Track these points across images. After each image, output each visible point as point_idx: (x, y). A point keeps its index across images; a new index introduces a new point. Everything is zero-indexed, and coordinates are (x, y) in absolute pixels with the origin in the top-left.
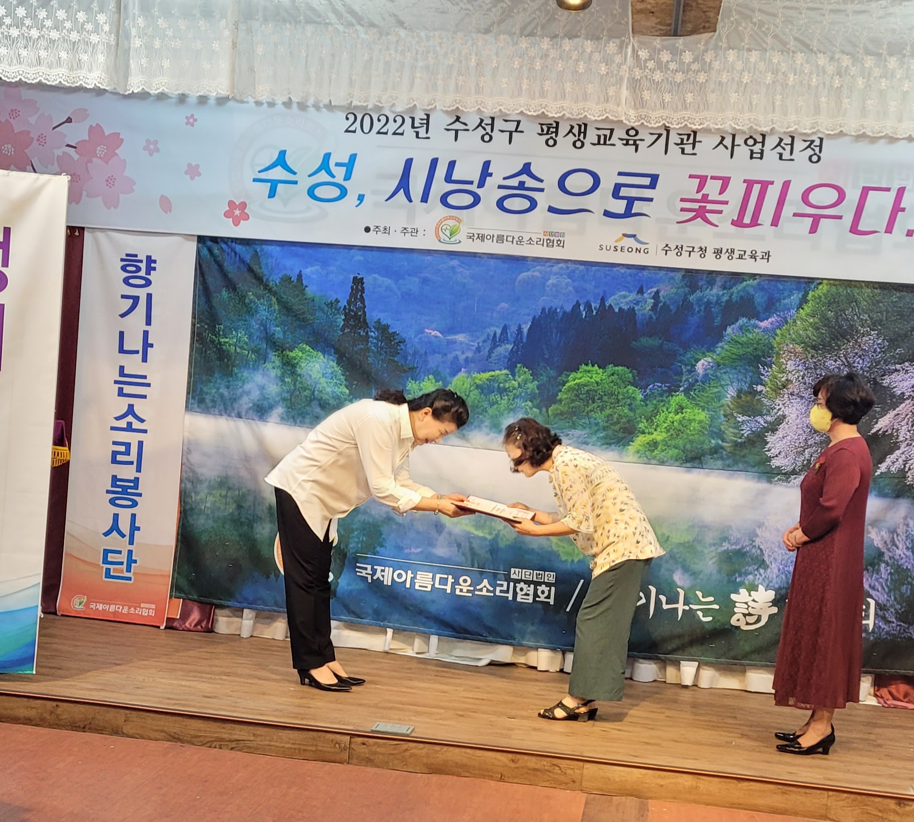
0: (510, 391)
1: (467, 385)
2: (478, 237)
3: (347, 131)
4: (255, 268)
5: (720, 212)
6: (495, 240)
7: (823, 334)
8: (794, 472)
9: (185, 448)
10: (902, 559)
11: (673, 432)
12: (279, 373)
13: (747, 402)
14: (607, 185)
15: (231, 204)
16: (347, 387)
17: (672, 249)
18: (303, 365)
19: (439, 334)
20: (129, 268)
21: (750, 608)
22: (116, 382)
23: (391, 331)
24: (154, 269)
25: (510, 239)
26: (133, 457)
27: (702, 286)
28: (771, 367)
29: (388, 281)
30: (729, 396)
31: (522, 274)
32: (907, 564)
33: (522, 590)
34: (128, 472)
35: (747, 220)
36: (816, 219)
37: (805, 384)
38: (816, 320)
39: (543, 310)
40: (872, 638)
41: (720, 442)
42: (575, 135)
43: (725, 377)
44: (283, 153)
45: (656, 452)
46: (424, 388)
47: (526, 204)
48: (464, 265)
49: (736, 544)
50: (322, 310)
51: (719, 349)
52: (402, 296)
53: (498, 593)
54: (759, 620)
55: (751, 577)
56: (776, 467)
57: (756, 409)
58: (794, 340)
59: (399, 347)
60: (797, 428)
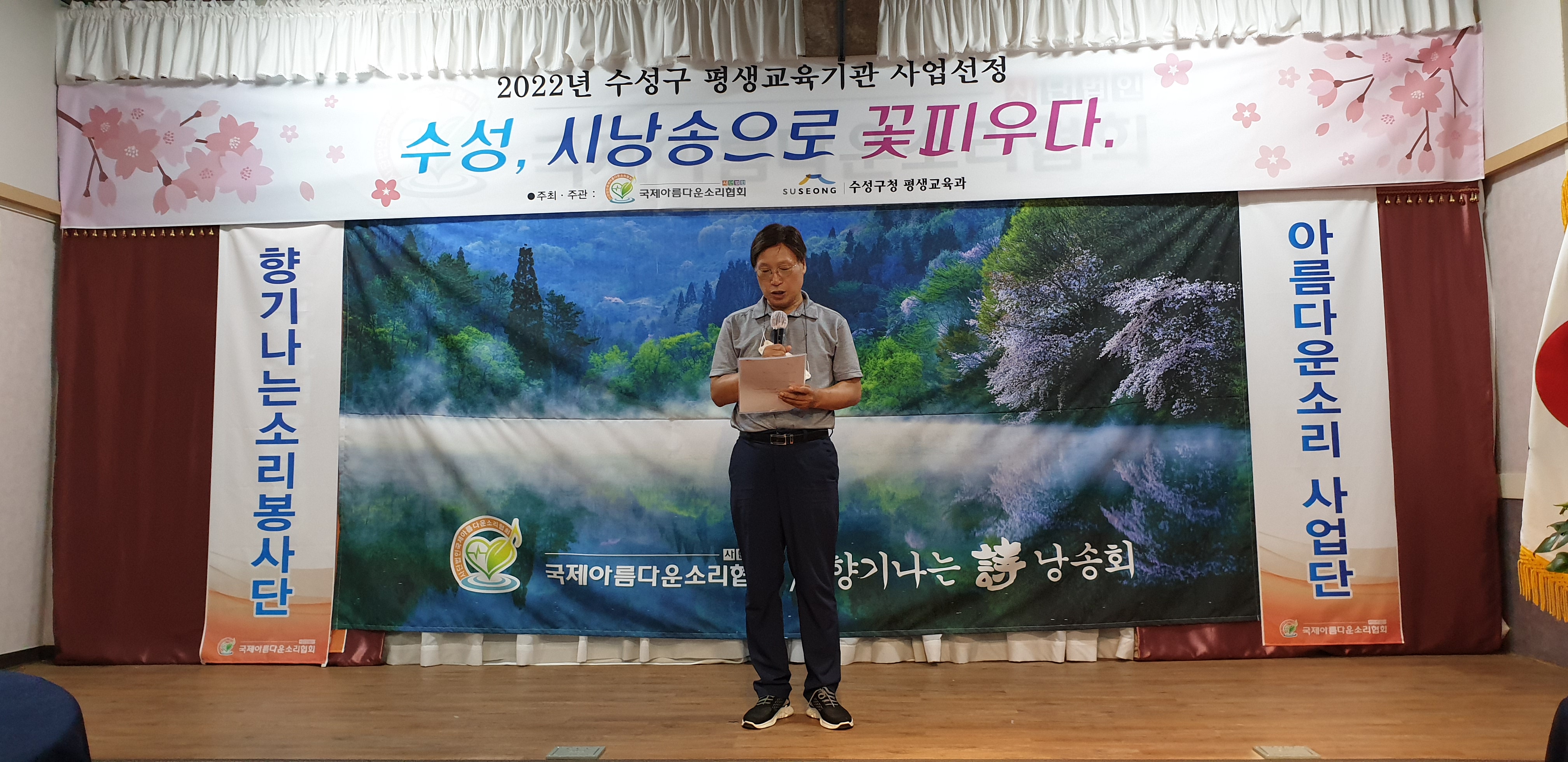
0: (703, 353)
1: (656, 352)
2: (653, 193)
3: (500, 96)
4: (410, 248)
5: (907, 142)
6: (671, 195)
7: (1032, 258)
8: (1022, 409)
9: (342, 455)
10: (1154, 491)
12: (444, 361)
13: (962, 338)
14: (785, 125)
15: (379, 183)
16: (521, 368)
17: (861, 186)
18: (470, 348)
19: (619, 300)
20: (269, 264)
21: (995, 565)
22: (261, 390)
23: (566, 301)
24: (298, 261)
25: (687, 192)
26: (283, 471)
27: (896, 222)
28: (982, 299)
29: (558, 249)
30: (940, 334)
31: (704, 229)
32: (1160, 497)
33: (737, 572)
34: (278, 490)
35: (936, 147)
36: (1009, 140)
37: (1020, 313)
38: (1023, 244)
39: (731, 263)
40: (1135, 585)
41: (937, 384)
42: (745, 79)
43: (934, 314)
44: (432, 126)
45: (869, 402)
46: (608, 359)
47: (702, 154)
48: (640, 225)
49: (970, 493)
50: (488, 287)
51: (923, 286)
52: (575, 263)
53: (710, 580)
54: (1006, 579)
55: (991, 530)
56: (1001, 405)
57: (971, 345)
58: (1002, 268)
59: (577, 319)
60: (1019, 361)
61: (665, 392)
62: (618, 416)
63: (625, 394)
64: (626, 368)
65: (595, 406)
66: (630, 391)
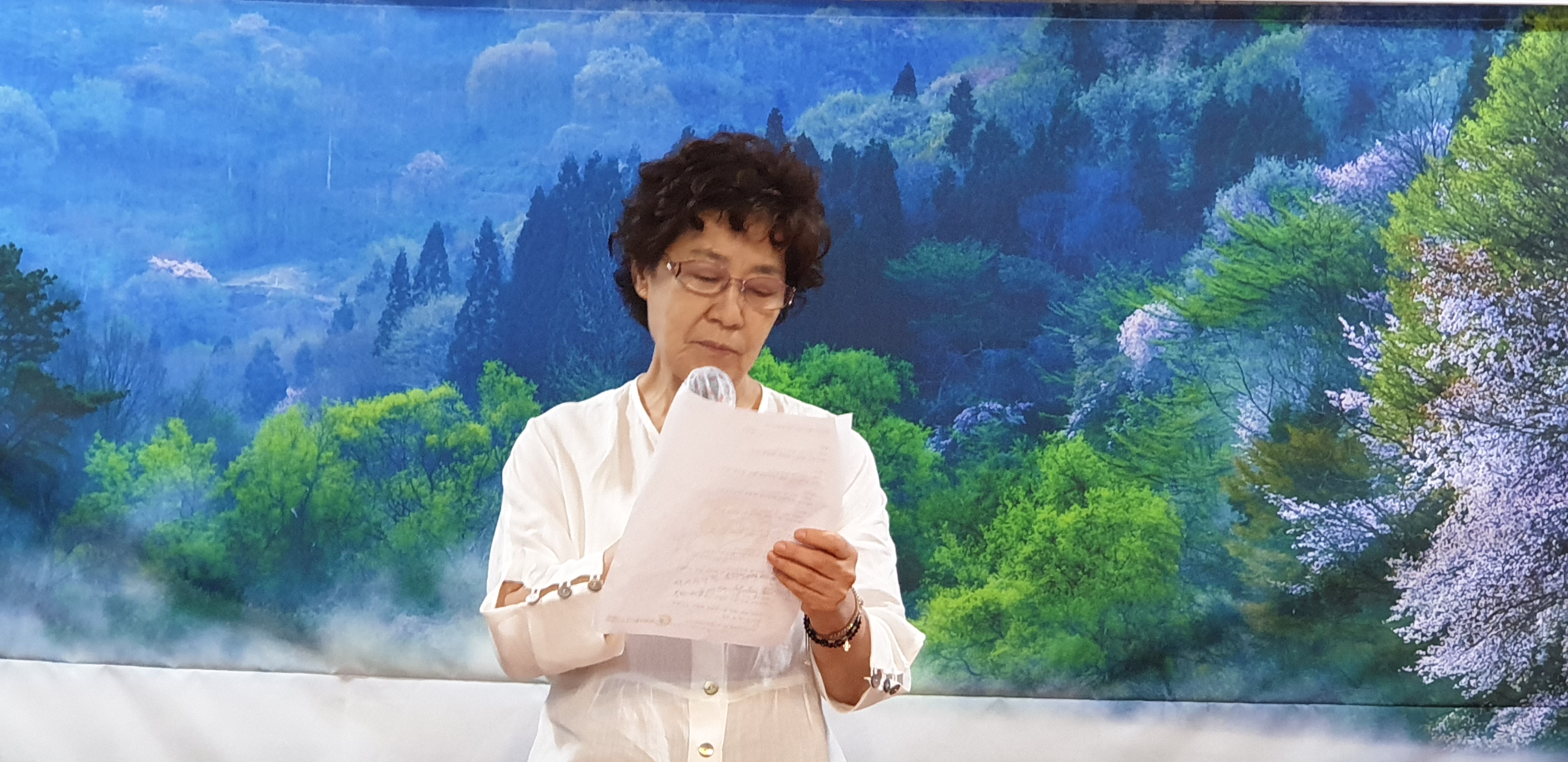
0: (462, 460)
1: (308, 447)
7: (1553, 198)
8: (1504, 696)
11: (1056, 574)
13: (1310, 452)
19: (198, 270)
23: (26, 267)
27: (1116, 58)
28: (1384, 325)
30: (1243, 433)
31: (490, 50)
37: (1509, 376)
38: (1526, 153)
39: (569, 167)
41: (1227, 598)
43: (1227, 367)
45: (1001, 648)
46: (150, 464)
48: (283, 30)
51: (1195, 271)
52: (64, 144)
56: (1437, 680)
57: (1345, 476)
58: (1454, 226)
59: (55, 327)
60: (1500, 535)
61: (330, 583)
62: (170, 653)
63: (197, 583)
64: (208, 495)
65: (98, 619)
66: (215, 574)
